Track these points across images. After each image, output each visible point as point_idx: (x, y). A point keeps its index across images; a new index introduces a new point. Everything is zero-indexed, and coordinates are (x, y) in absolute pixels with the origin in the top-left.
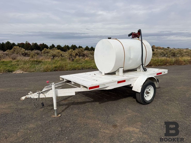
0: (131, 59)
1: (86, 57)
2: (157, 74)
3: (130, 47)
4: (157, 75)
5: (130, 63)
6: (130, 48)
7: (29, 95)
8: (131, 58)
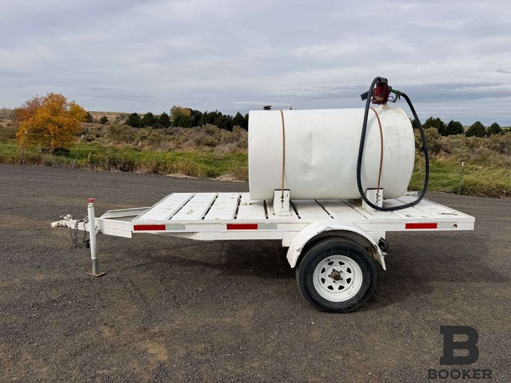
0: (312, 168)
1: (443, 152)
2: (408, 226)
3: (312, 132)
4: (406, 228)
5: (309, 179)
6: (312, 136)
7: (64, 221)
8: (313, 164)
